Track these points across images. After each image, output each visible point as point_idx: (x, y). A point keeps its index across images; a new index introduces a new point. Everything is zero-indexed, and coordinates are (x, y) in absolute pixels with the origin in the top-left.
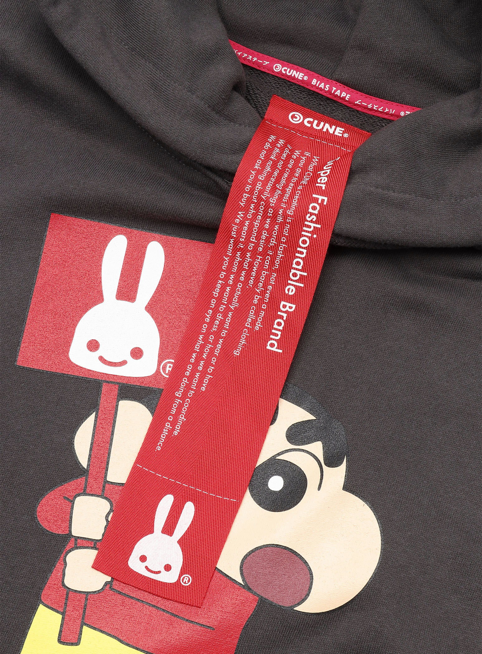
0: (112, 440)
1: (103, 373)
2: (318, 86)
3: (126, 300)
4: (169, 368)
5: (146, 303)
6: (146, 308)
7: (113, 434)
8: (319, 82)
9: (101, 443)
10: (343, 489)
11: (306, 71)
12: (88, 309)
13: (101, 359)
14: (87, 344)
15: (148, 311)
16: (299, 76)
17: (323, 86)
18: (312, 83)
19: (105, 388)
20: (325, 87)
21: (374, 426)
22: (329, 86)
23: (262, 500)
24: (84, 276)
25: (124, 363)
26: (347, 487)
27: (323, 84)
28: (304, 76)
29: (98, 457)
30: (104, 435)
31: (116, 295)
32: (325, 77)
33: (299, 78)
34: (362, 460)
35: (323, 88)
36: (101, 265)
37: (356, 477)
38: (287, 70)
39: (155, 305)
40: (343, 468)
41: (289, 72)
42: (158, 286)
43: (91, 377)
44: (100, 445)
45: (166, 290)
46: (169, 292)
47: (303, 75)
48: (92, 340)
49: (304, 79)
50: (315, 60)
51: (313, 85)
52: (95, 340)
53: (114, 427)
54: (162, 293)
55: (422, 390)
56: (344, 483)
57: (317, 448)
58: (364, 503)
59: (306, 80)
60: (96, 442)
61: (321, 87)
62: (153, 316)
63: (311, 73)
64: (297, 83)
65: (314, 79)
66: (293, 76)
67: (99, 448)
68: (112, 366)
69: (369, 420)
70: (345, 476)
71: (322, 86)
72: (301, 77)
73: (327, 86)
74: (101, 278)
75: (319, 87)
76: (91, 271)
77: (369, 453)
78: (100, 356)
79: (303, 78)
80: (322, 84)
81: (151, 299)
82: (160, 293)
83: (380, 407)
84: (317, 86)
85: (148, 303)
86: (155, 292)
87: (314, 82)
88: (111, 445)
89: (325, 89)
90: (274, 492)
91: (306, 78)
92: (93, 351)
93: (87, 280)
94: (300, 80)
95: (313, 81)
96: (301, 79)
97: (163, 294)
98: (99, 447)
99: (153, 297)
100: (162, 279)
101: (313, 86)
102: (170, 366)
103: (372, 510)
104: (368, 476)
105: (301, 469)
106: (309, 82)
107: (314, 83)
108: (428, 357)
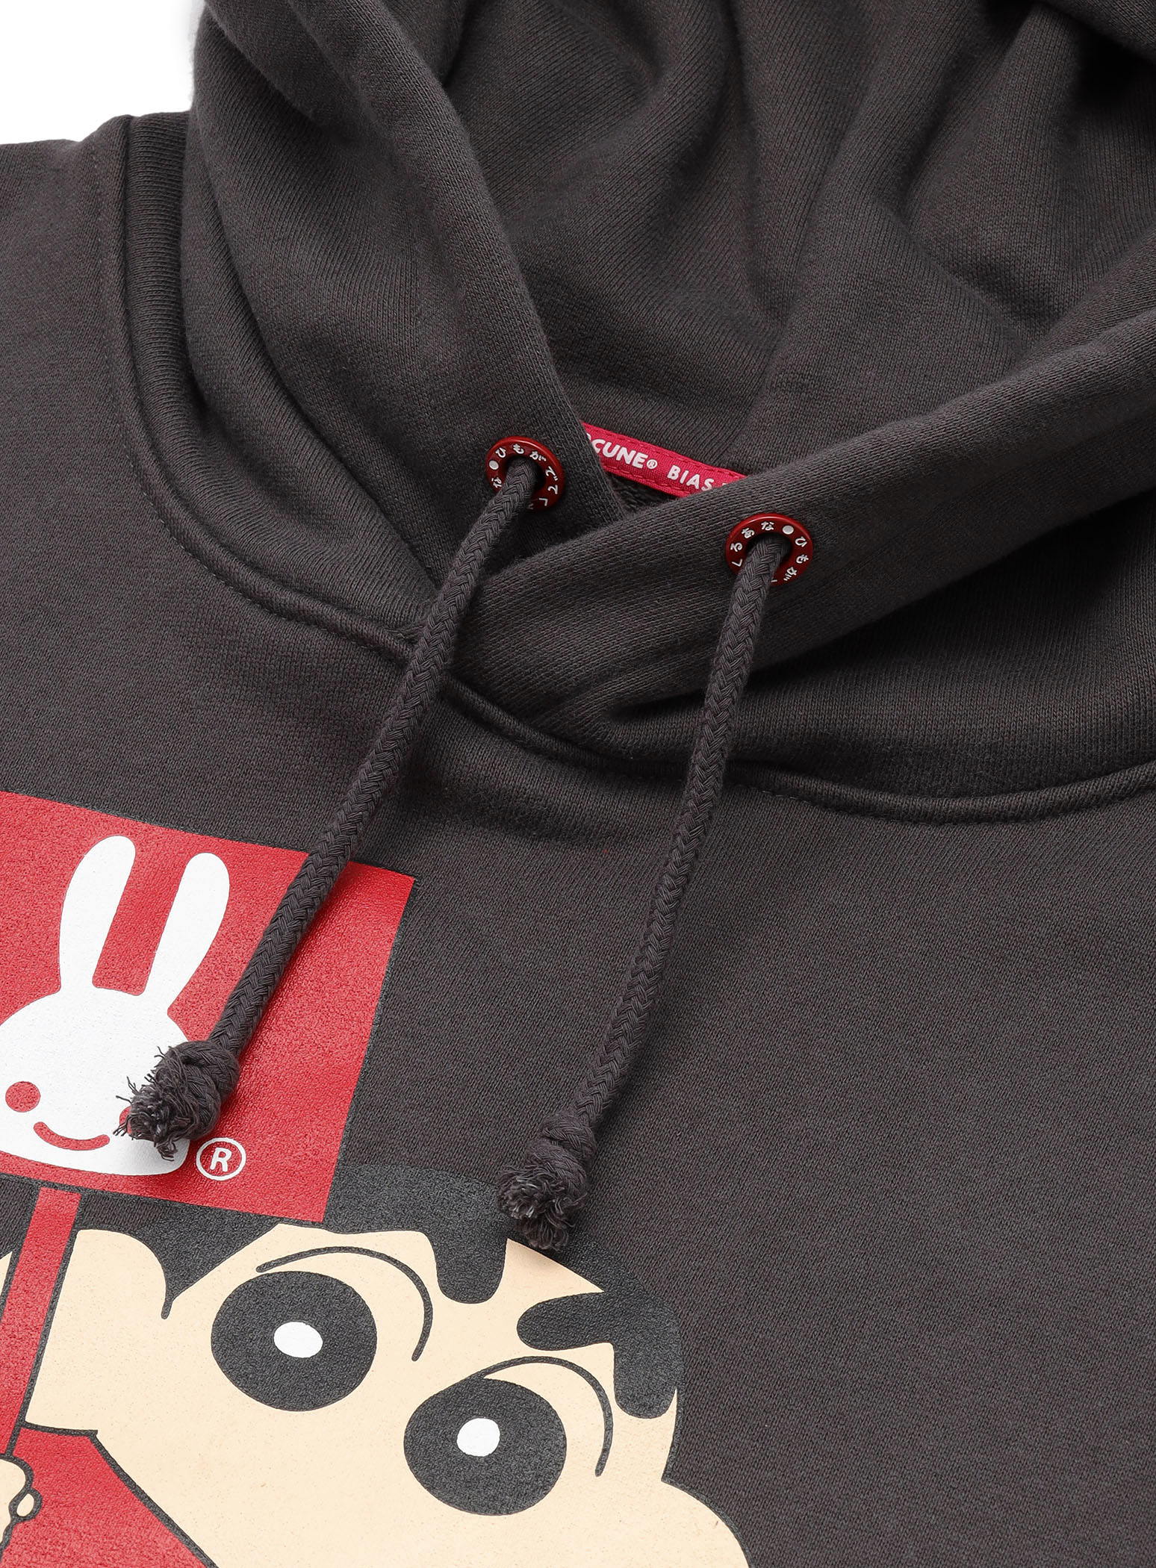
0: (48, 1323)
1: (43, 1164)
2: (685, 482)
3: (119, 989)
4: (220, 1156)
5: (171, 999)
6: (170, 1009)
7: (52, 1309)
8: (687, 472)
9: (20, 1329)
10: (664, 1479)
11: (653, 448)
12: (16, 1008)
13: (42, 1130)
14: (8, 1091)
15: (175, 1019)
16: (636, 459)
17: (698, 481)
18: (670, 476)
19: (44, 1198)
20: (702, 484)
21: (759, 1325)
22: (712, 481)
23: (438, 1477)
24: (13, 929)
25: (101, 1141)
26: (674, 1475)
27: (697, 477)
28: (646, 460)
29: (8, 1364)
30: (28, 1309)
31: (94, 977)
32: (702, 462)
33: (635, 464)
34: (719, 1407)
35: (697, 487)
36: (61, 905)
37: (700, 1451)
38: (604, 445)
39: (194, 1003)
40: (666, 1424)
41: (610, 450)
42: (206, 957)
43: (11, 1172)
44: (15, 1333)
45: (226, 969)
46: (233, 972)
47: (646, 457)
48: (22, 1082)
49: (648, 466)
50: (678, 422)
51: (674, 481)
52: (29, 1083)
53: (57, 1291)
54: (215, 975)
55: (894, 1246)
56: (668, 1463)
57: (599, 1358)
58: (716, 1518)
59: (653, 467)
60: (7, 1327)
61: (691, 485)
62: (189, 1032)
63: (668, 453)
64: (630, 476)
65: (674, 467)
66: (618, 458)
67: (12, 1343)
68: (69, 1149)
69: (745, 1308)
70: (672, 1446)
71: (694, 481)
72: (639, 463)
73: (708, 482)
74: (57, 934)
75: (688, 484)
76: (34, 917)
77: (739, 1393)
78: (39, 1123)
79: (645, 464)
80: (694, 478)
81: (185, 988)
82: (210, 974)
83: (780, 1279)
84: (682, 481)
85: (178, 998)
86: (198, 971)
87: (674, 472)
88: (46, 1336)
89: (703, 489)
90: (473, 1458)
91: (652, 464)
92: (21, 1111)
93: (21, 939)
94: (638, 468)
95: (672, 471)
96: (641, 466)
97: (217, 978)
98: (13, 1339)
99: (191, 983)
100: (217, 939)
101: (671, 483)
102: (221, 1153)
103: (737, 1538)
104: (734, 1450)
105: (551, 1407)
106: (660, 475)
107: (673, 475)
108: (916, 1162)
